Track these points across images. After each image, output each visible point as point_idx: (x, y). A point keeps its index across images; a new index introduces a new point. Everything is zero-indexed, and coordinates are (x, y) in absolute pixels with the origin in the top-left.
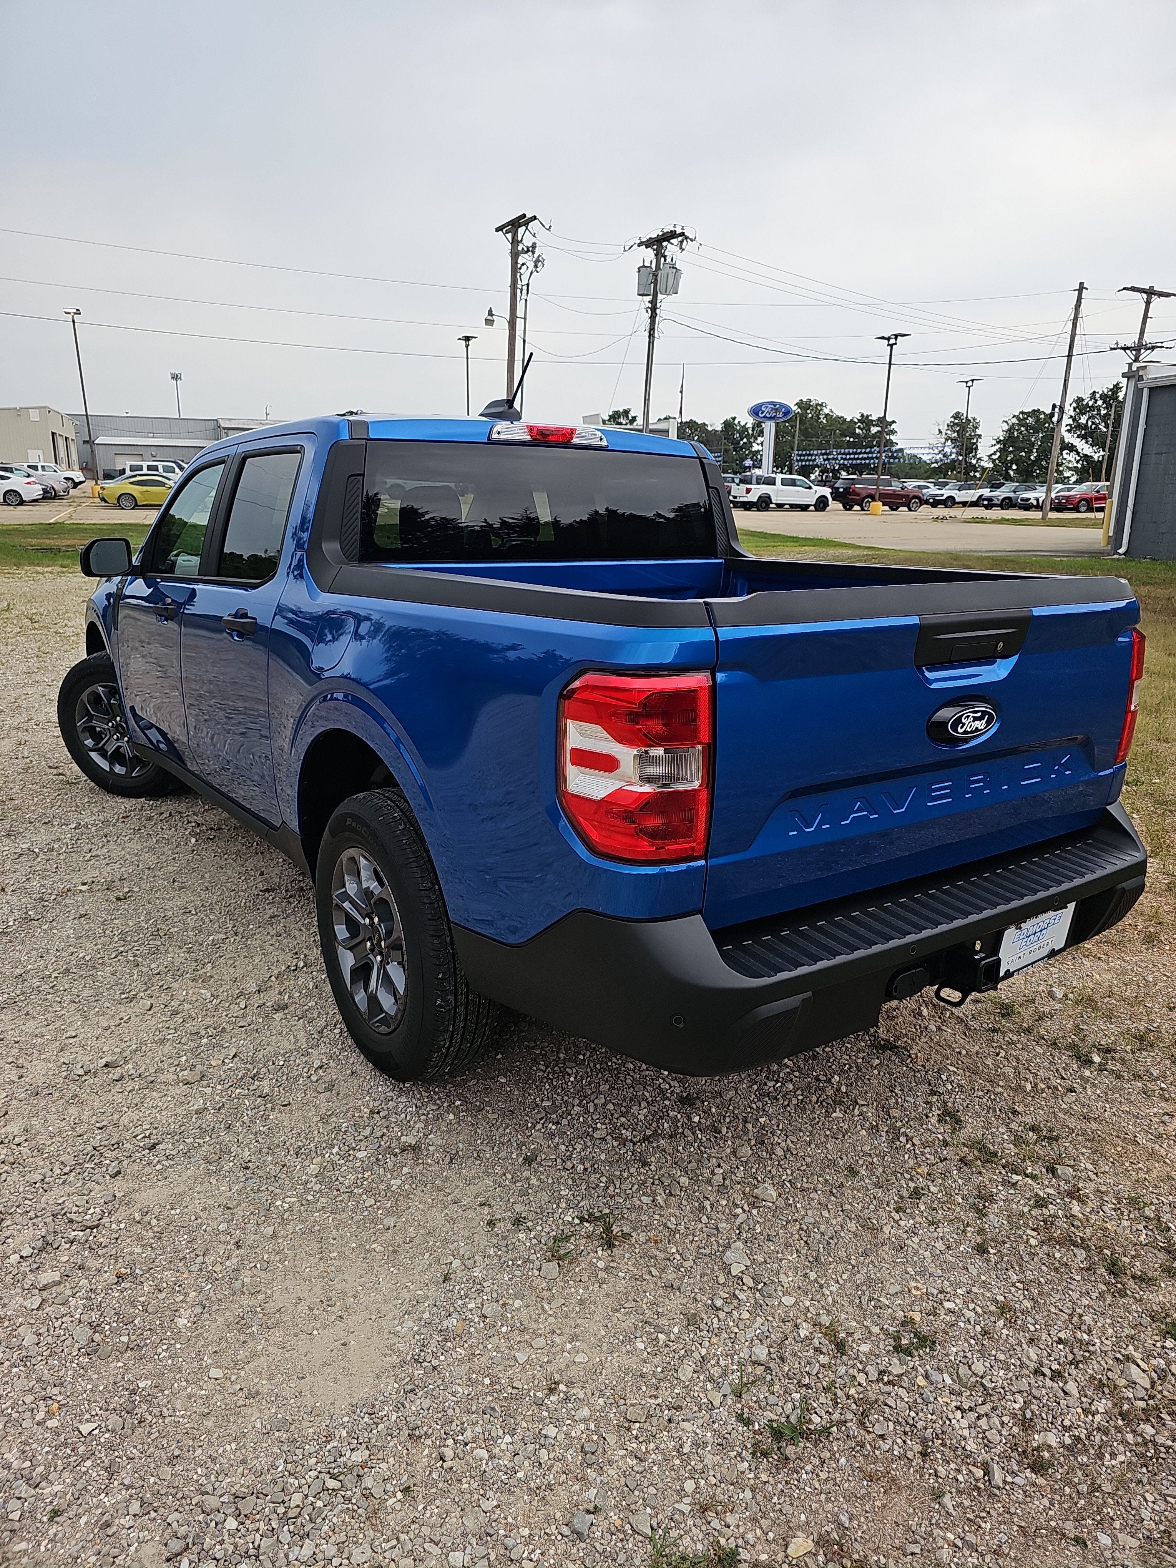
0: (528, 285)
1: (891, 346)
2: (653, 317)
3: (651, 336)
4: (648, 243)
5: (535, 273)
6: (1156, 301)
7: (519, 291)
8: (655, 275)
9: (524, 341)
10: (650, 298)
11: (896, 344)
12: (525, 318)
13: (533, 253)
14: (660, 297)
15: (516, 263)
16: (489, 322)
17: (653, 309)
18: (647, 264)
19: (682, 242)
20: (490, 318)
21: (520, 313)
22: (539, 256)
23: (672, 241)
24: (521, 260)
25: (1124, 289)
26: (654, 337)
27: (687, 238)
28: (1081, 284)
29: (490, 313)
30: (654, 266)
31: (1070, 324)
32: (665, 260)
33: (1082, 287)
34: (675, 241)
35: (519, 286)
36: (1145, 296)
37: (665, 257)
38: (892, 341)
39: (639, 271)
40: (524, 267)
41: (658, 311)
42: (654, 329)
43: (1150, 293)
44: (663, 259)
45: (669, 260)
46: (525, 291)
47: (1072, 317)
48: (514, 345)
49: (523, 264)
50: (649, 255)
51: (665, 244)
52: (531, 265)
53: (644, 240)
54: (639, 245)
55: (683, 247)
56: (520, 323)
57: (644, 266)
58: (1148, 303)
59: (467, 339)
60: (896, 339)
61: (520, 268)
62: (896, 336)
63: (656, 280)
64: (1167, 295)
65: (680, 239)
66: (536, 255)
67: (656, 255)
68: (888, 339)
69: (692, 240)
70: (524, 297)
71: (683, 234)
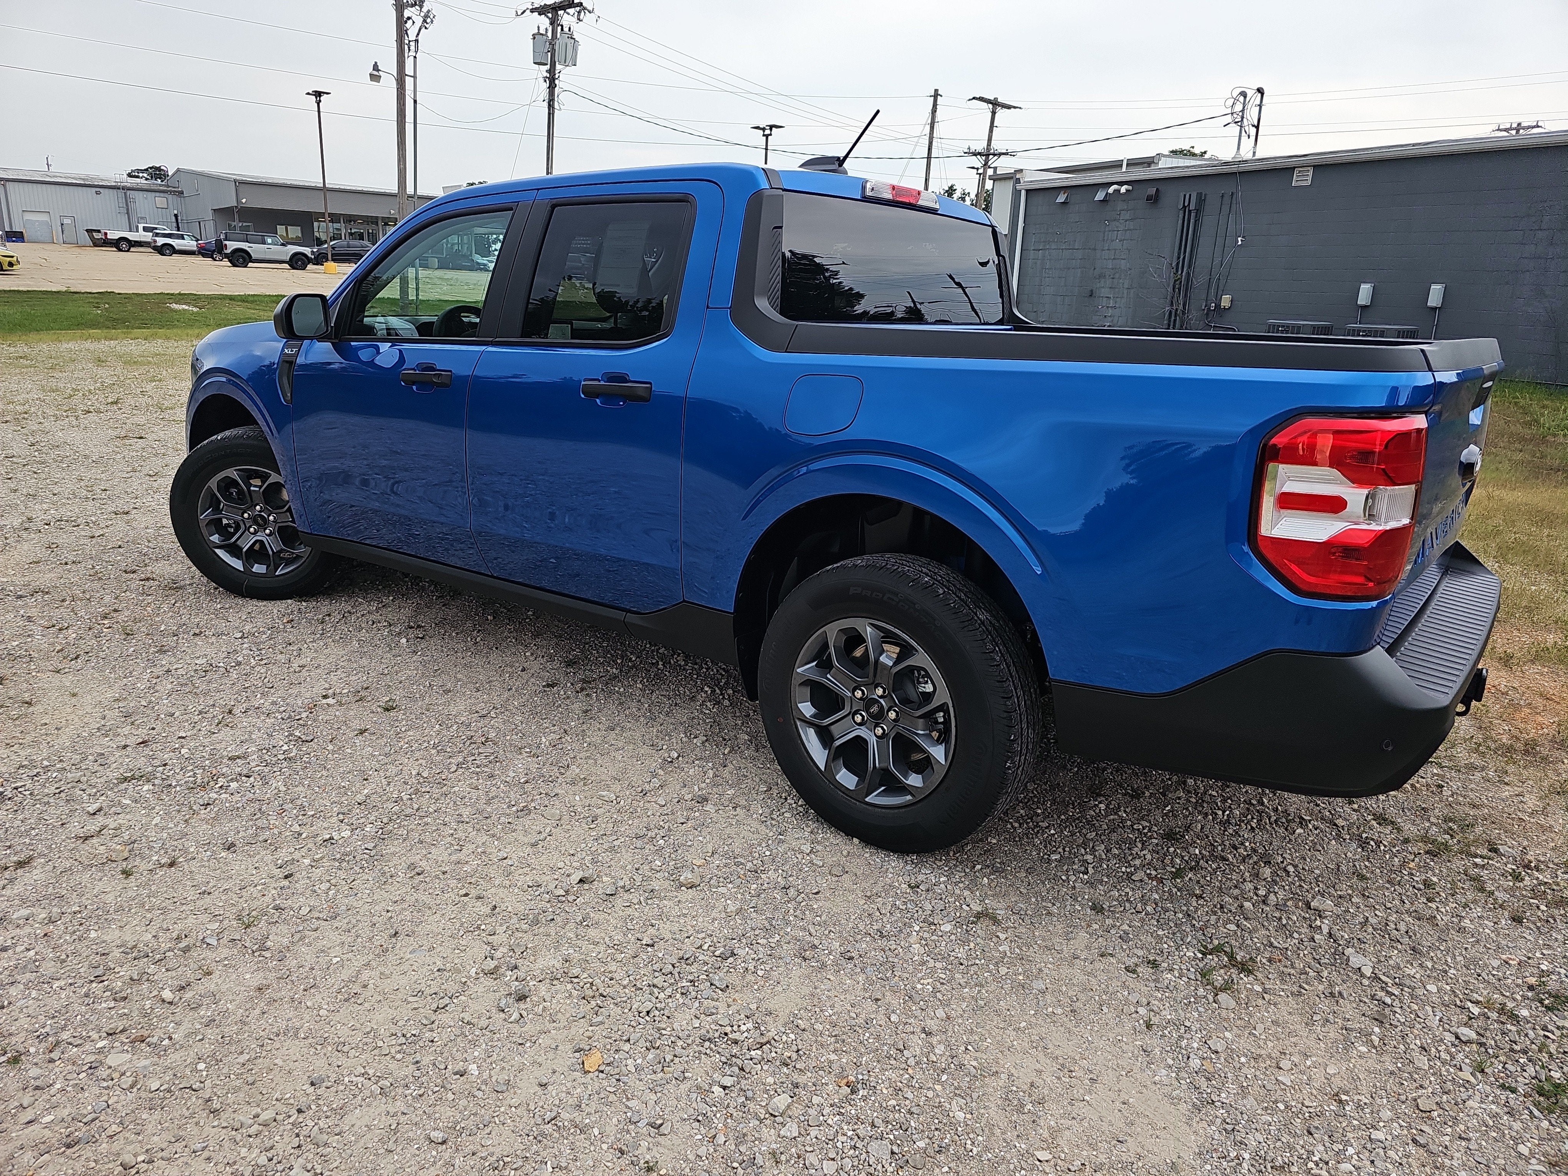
0: (417, 41)
1: (767, 136)
2: (552, 87)
3: (551, 106)
4: (542, 10)
5: (423, 29)
6: (1001, 113)
7: (406, 47)
8: (552, 43)
9: (415, 102)
10: (548, 67)
11: (771, 135)
12: (415, 77)
13: (421, 7)
14: (558, 67)
15: (402, 15)
16: (375, 78)
17: (552, 80)
18: (542, 31)
19: (579, 12)
20: (375, 73)
21: (409, 70)
22: (429, 11)
23: (568, 10)
24: (407, 13)
25: (974, 98)
26: (553, 108)
27: (585, 9)
28: (936, 91)
29: (376, 67)
30: (550, 34)
31: (928, 127)
32: (562, 30)
33: (936, 95)
34: (571, 11)
35: (407, 42)
36: (991, 106)
37: (562, 26)
38: (767, 132)
39: (534, 38)
40: (410, 22)
41: (557, 82)
42: (553, 100)
43: (995, 104)
44: (559, 28)
45: (566, 29)
46: (413, 48)
47: (929, 121)
48: (404, 105)
49: (409, 18)
50: (544, 22)
51: (561, 12)
52: (419, 21)
53: (536, 6)
54: (532, 11)
55: (581, 17)
56: (409, 81)
57: (539, 34)
58: (994, 113)
59: (318, 94)
60: (771, 130)
61: (406, 22)
62: (771, 127)
63: (553, 50)
64: (1009, 107)
65: (578, 9)
66: (425, 9)
67: (552, 24)
68: (764, 129)
69: (590, 12)
70: (412, 53)
71: (580, 4)
